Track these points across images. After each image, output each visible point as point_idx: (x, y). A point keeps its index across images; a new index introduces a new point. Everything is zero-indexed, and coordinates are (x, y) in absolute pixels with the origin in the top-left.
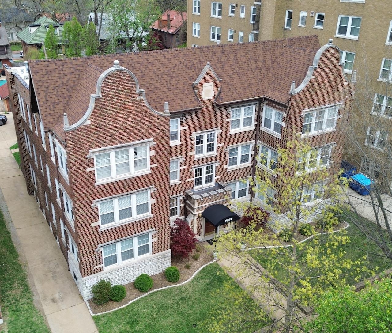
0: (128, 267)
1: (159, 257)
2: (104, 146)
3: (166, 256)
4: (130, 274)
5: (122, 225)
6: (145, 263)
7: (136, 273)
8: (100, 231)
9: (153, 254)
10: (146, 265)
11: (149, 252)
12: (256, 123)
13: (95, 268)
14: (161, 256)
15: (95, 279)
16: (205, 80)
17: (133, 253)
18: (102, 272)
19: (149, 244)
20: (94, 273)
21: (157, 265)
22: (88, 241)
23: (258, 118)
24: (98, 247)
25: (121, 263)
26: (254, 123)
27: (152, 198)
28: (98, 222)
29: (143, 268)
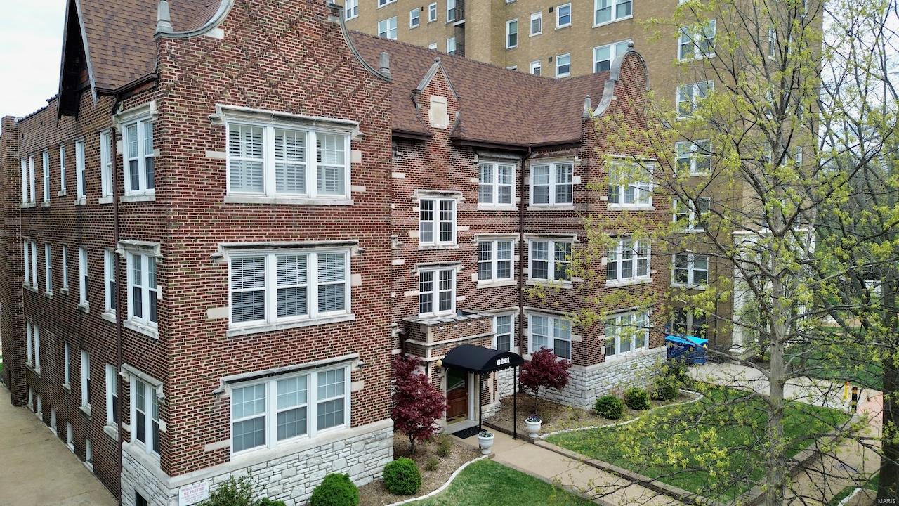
0: (292, 457)
1: (367, 436)
2: (251, 106)
3: (383, 435)
4: (296, 478)
5: (284, 328)
6: (335, 448)
7: (313, 477)
8: (228, 335)
9: (353, 425)
10: (336, 457)
11: (342, 422)
12: (519, 199)
13: (208, 448)
14: (370, 435)
15: (207, 484)
16: (433, 90)
17: (305, 421)
18: (226, 464)
19: (344, 398)
20: (205, 466)
21: (361, 460)
22: (195, 362)
23: (522, 190)
24: (221, 384)
25: (274, 445)
26: (515, 199)
27: (353, 271)
28: (224, 308)
29: (330, 463)
